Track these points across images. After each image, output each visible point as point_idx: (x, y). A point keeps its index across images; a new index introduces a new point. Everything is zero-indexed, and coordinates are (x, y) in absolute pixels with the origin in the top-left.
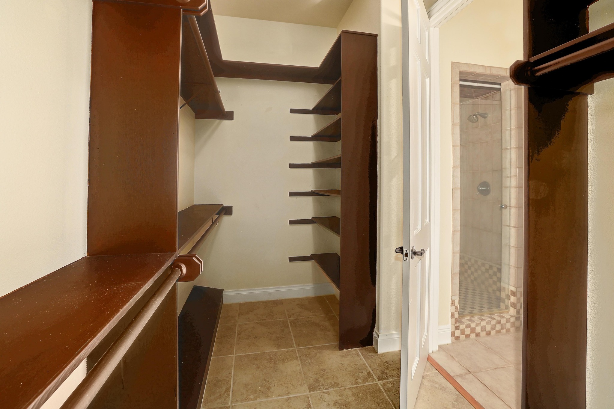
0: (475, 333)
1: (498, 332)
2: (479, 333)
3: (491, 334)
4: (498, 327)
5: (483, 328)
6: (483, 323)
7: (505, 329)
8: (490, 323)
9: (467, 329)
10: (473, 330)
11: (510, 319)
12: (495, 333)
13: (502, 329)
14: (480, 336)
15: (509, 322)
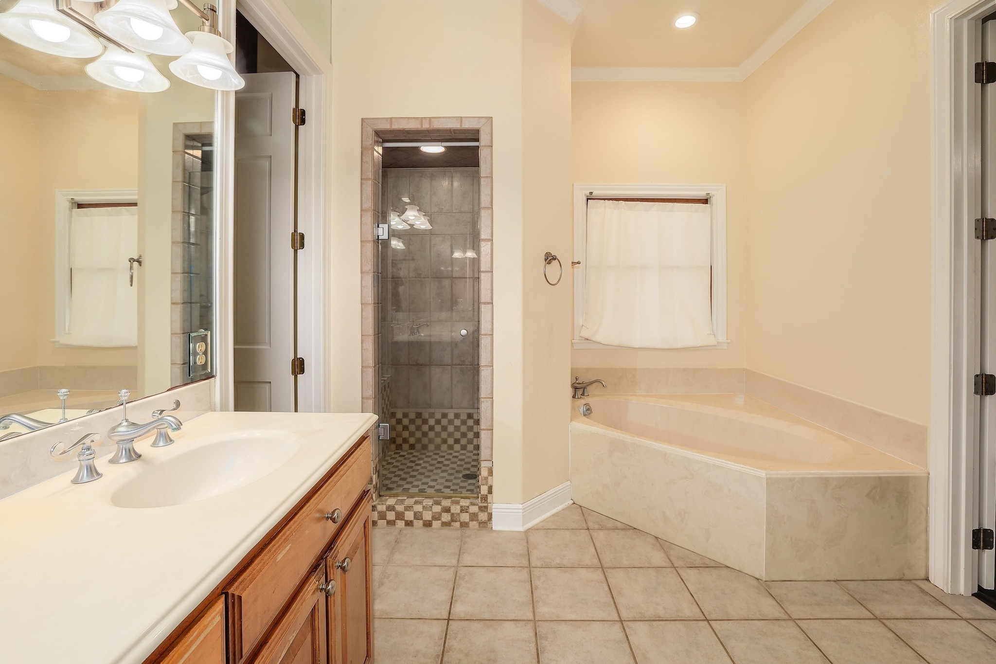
0: (404, 520)
1: (446, 524)
2: (411, 521)
3: (433, 526)
4: (446, 517)
5: (418, 516)
6: (418, 508)
7: (460, 521)
8: (431, 508)
9: (390, 512)
10: (400, 516)
11: (468, 507)
12: (440, 525)
13: (453, 520)
14: (413, 526)
15: (467, 512)
